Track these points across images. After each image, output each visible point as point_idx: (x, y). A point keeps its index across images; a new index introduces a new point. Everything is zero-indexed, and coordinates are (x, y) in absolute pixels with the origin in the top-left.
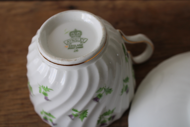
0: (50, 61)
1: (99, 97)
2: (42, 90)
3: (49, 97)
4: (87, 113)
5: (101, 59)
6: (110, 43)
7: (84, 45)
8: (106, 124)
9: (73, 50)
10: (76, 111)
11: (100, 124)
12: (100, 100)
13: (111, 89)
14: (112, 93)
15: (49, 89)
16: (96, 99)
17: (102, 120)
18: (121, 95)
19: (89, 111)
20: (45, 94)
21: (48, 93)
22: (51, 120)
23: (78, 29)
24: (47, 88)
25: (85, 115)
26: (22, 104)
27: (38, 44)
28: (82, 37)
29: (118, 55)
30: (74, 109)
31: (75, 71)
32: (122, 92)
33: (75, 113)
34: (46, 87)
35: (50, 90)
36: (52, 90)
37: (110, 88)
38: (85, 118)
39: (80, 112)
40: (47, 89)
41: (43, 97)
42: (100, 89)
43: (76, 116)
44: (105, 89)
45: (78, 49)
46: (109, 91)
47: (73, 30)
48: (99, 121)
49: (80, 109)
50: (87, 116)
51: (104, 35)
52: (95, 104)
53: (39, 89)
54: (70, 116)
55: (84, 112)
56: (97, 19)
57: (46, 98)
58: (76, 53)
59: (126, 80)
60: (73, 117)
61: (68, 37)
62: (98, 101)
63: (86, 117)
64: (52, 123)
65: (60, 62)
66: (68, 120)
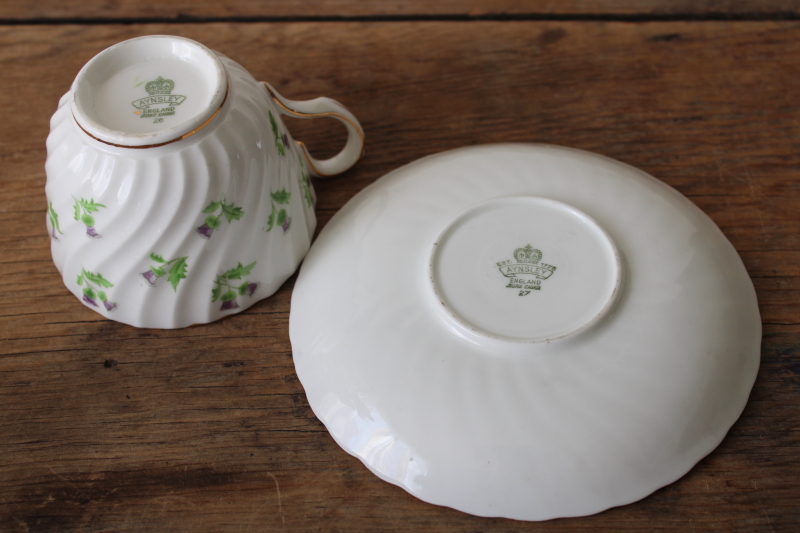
0: (99, 140)
1: (210, 225)
2: (82, 212)
3: (98, 228)
4: (186, 265)
5: (212, 137)
6: (234, 105)
7: (178, 109)
8: (237, 306)
9: (152, 119)
10: (160, 259)
11: (220, 303)
12: (214, 234)
13: (238, 209)
14: (243, 219)
15: (97, 205)
16: (203, 230)
17: (224, 291)
18: (269, 230)
19: (190, 262)
20: (88, 221)
21: (95, 216)
22: (102, 297)
23: (166, 77)
24: (92, 201)
25: (180, 272)
26: (31, 272)
27: (73, 104)
28: (173, 92)
29: (259, 145)
30: (154, 257)
31: (153, 158)
32: (270, 223)
33: (157, 265)
34: (89, 201)
35: (98, 208)
36: (103, 206)
37: (235, 206)
38: (182, 281)
39: (169, 263)
40: (93, 206)
41: (84, 228)
42: (210, 206)
43: (161, 273)
44: (223, 207)
45: (163, 117)
46: (234, 212)
47: (153, 77)
48: (215, 292)
49: (168, 254)
50: (186, 274)
51: (220, 87)
52: (201, 242)
53: (74, 210)
54: (147, 275)
55: (179, 263)
56: (209, 53)
57: (91, 233)
58: (159, 124)
59: (281, 196)
60: (153, 278)
61: (143, 94)
62: (209, 236)
63: (184, 277)
64: (105, 303)
65: (121, 140)
66: (142, 288)
